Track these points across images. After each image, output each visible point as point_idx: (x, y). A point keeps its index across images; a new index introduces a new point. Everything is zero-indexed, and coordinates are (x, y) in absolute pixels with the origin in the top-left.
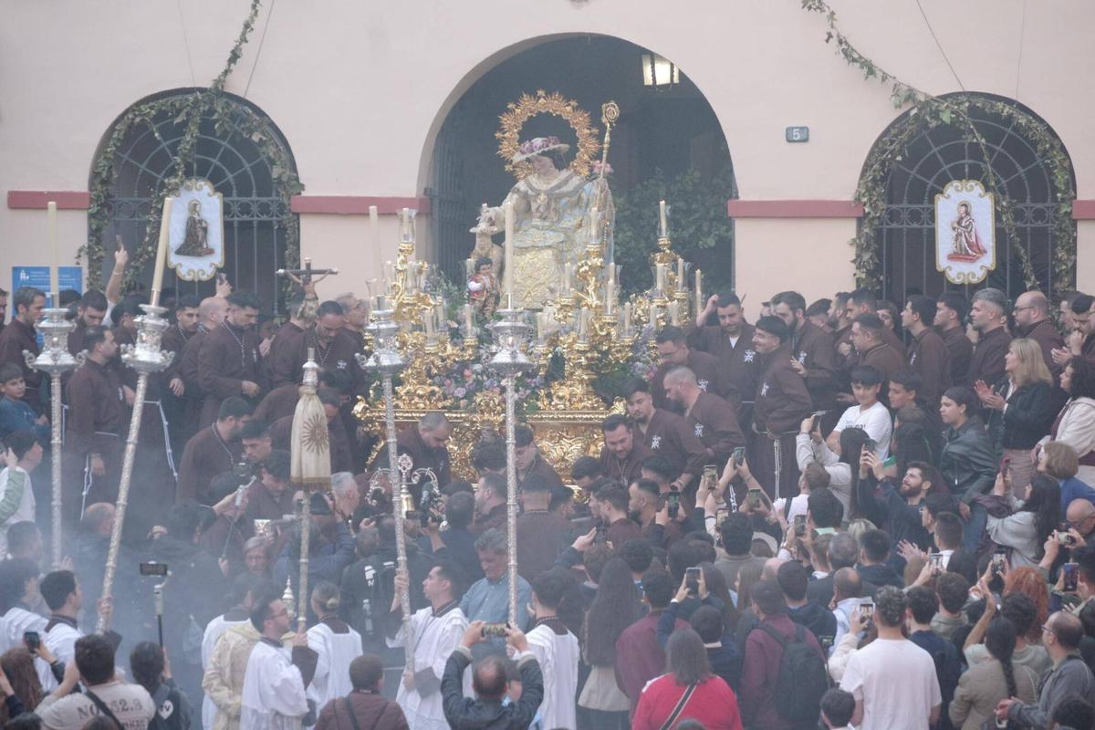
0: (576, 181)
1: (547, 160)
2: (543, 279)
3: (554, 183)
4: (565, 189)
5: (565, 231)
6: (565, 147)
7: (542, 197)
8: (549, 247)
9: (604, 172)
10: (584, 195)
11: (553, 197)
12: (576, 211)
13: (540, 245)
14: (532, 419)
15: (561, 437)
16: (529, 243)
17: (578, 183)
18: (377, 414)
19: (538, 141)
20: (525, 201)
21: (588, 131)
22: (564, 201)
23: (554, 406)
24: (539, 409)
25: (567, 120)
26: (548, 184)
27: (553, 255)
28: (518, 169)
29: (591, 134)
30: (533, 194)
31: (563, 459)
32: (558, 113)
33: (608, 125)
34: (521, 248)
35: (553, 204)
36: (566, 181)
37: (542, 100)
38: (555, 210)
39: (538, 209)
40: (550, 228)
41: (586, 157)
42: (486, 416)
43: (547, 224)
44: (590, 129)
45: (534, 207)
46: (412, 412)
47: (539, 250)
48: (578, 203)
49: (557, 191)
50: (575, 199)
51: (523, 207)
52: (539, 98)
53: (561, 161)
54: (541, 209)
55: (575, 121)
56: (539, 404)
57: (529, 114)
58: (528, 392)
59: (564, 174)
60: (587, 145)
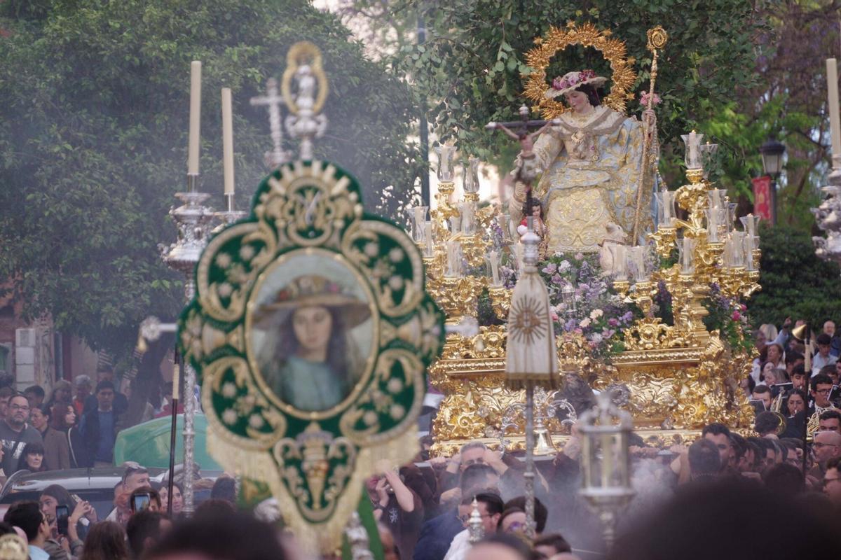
0: (614, 117)
1: (583, 96)
2: (592, 220)
3: (591, 119)
4: (604, 125)
5: (609, 169)
6: (599, 79)
7: (580, 135)
8: (596, 186)
9: (652, 103)
10: (624, 131)
11: (591, 135)
12: (617, 149)
13: (584, 185)
14: (618, 360)
15: (648, 379)
16: (570, 183)
17: (617, 118)
18: (446, 366)
19: (573, 76)
20: (558, 142)
21: (624, 62)
22: (604, 138)
23: (641, 346)
24: (626, 350)
25: (600, 52)
26: (585, 121)
27: (601, 194)
28: (545, 110)
29: (626, 65)
30: (568, 132)
31: (652, 403)
32: (590, 44)
33: (655, 52)
34: (564, 189)
35: (592, 143)
36: (604, 118)
37: (572, 32)
38: (594, 148)
39: (575, 150)
40: (590, 168)
41: (621, 91)
42: (569, 360)
43: (587, 163)
44: (625, 59)
45: (570, 147)
46: (485, 361)
47: (584, 191)
48: (617, 141)
49: (596, 128)
50: (615, 135)
51: (556, 148)
52: (569, 29)
53: (596, 95)
54: (580, 148)
55: (608, 52)
56: (626, 344)
57: (558, 48)
58: (613, 332)
59: (600, 110)
60: (623, 77)
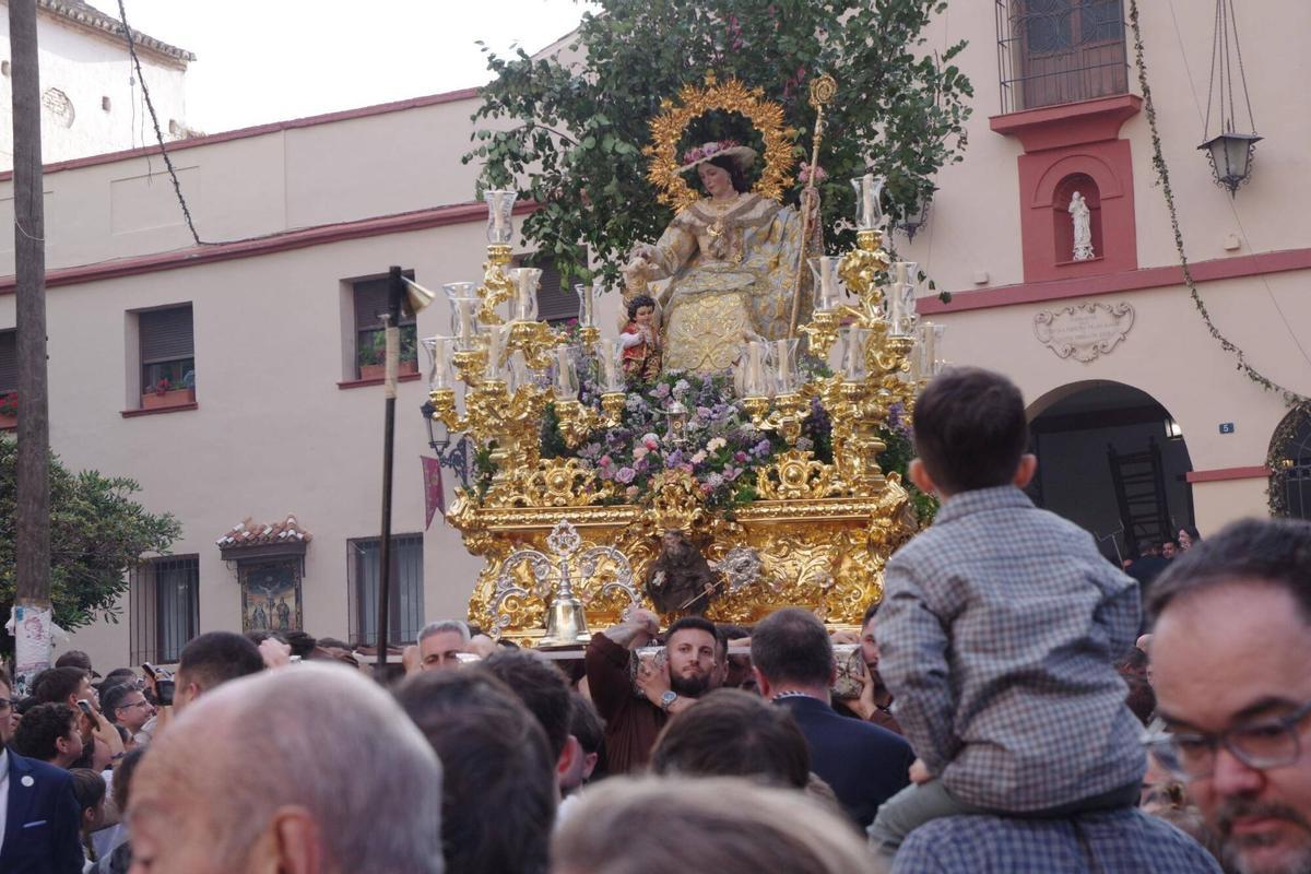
0: (765, 205)
1: (722, 172)
2: (728, 334)
3: (734, 207)
4: (751, 215)
5: (755, 271)
6: (744, 149)
7: (717, 226)
8: (736, 290)
9: (815, 178)
10: (777, 223)
11: (733, 227)
12: (768, 247)
13: (720, 289)
14: (746, 514)
15: (792, 546)
16: (701, 287)
17: (769, 207)
18: (486, 518)
19: (711, 146)
20: (690, 238)
21: (780, 134)
22: (749, 232)
23: (782, 493)
24: (758, 498)
25: (749, 119)
26: (725, 209)
27: (742, 299)
29: (783, 138)
30: (703, 224)
31: (797, 582)
32: (735, 108)
33: (820, 108)
34: (692, 294)
35: (735, 239)
36: (752, 205)
37: (712, 92)
38: (737, 245)
39: (711, 246)
40: (730, 271)
41: (777, 174)
42: (671, 512)
43: (725, 265)
44: (782, 132)
45: (704, 243)
46: (544, 512)
47: (718, 296)
48: (768, 238)
49: (740, 218)
50: (767, 227)
51: (687, 247)
52: (708, 88)
53: (743, 178)
54: (718, 244)
55: (759, 120)
56: (759, 491)
57: (693, 115)
58: (739, 471)
59: (746, 197)
60: (779, 154)
